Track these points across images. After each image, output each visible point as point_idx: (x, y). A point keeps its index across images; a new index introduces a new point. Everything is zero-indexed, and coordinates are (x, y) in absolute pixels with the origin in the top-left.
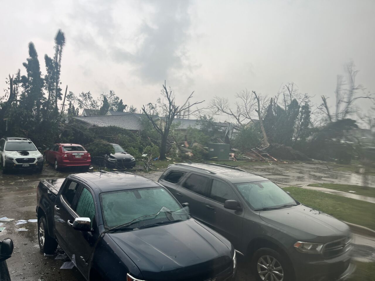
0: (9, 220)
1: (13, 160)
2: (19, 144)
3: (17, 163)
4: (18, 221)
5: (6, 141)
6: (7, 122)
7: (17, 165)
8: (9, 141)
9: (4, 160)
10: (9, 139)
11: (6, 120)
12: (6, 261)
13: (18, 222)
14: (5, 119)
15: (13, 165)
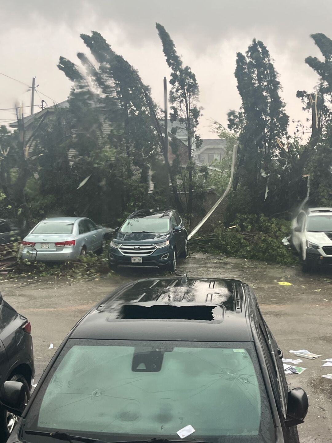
0: (310, 355)
1: (319, 249)
2: (327, 220)
3: (325, 255)
4: (327, 360)
5: (307, 215)
6: (309, 181)
7: (324, 258)
8: (311, 214)
9: (305, 248)
10: (312, 211)
11: (307, 178)
12: (296, 427)
13: (326, 362)
14: (305, 176)
15: (320, 258)
